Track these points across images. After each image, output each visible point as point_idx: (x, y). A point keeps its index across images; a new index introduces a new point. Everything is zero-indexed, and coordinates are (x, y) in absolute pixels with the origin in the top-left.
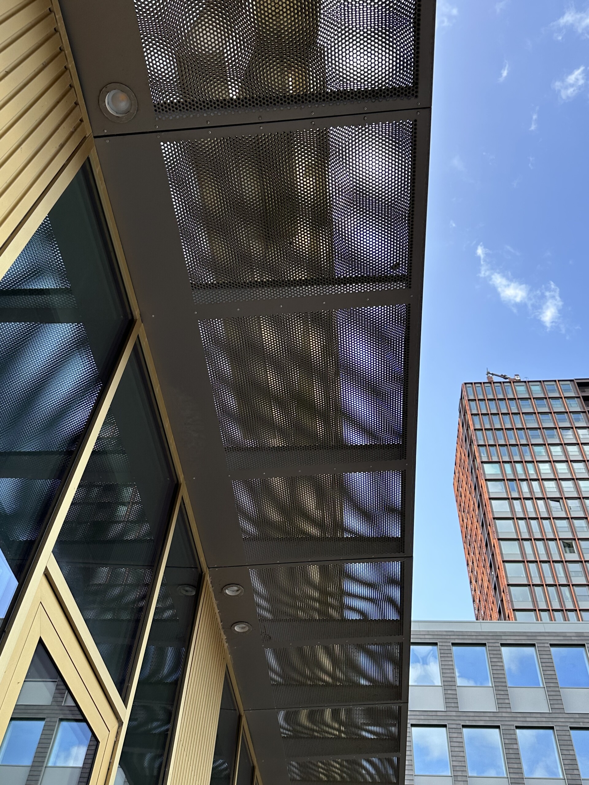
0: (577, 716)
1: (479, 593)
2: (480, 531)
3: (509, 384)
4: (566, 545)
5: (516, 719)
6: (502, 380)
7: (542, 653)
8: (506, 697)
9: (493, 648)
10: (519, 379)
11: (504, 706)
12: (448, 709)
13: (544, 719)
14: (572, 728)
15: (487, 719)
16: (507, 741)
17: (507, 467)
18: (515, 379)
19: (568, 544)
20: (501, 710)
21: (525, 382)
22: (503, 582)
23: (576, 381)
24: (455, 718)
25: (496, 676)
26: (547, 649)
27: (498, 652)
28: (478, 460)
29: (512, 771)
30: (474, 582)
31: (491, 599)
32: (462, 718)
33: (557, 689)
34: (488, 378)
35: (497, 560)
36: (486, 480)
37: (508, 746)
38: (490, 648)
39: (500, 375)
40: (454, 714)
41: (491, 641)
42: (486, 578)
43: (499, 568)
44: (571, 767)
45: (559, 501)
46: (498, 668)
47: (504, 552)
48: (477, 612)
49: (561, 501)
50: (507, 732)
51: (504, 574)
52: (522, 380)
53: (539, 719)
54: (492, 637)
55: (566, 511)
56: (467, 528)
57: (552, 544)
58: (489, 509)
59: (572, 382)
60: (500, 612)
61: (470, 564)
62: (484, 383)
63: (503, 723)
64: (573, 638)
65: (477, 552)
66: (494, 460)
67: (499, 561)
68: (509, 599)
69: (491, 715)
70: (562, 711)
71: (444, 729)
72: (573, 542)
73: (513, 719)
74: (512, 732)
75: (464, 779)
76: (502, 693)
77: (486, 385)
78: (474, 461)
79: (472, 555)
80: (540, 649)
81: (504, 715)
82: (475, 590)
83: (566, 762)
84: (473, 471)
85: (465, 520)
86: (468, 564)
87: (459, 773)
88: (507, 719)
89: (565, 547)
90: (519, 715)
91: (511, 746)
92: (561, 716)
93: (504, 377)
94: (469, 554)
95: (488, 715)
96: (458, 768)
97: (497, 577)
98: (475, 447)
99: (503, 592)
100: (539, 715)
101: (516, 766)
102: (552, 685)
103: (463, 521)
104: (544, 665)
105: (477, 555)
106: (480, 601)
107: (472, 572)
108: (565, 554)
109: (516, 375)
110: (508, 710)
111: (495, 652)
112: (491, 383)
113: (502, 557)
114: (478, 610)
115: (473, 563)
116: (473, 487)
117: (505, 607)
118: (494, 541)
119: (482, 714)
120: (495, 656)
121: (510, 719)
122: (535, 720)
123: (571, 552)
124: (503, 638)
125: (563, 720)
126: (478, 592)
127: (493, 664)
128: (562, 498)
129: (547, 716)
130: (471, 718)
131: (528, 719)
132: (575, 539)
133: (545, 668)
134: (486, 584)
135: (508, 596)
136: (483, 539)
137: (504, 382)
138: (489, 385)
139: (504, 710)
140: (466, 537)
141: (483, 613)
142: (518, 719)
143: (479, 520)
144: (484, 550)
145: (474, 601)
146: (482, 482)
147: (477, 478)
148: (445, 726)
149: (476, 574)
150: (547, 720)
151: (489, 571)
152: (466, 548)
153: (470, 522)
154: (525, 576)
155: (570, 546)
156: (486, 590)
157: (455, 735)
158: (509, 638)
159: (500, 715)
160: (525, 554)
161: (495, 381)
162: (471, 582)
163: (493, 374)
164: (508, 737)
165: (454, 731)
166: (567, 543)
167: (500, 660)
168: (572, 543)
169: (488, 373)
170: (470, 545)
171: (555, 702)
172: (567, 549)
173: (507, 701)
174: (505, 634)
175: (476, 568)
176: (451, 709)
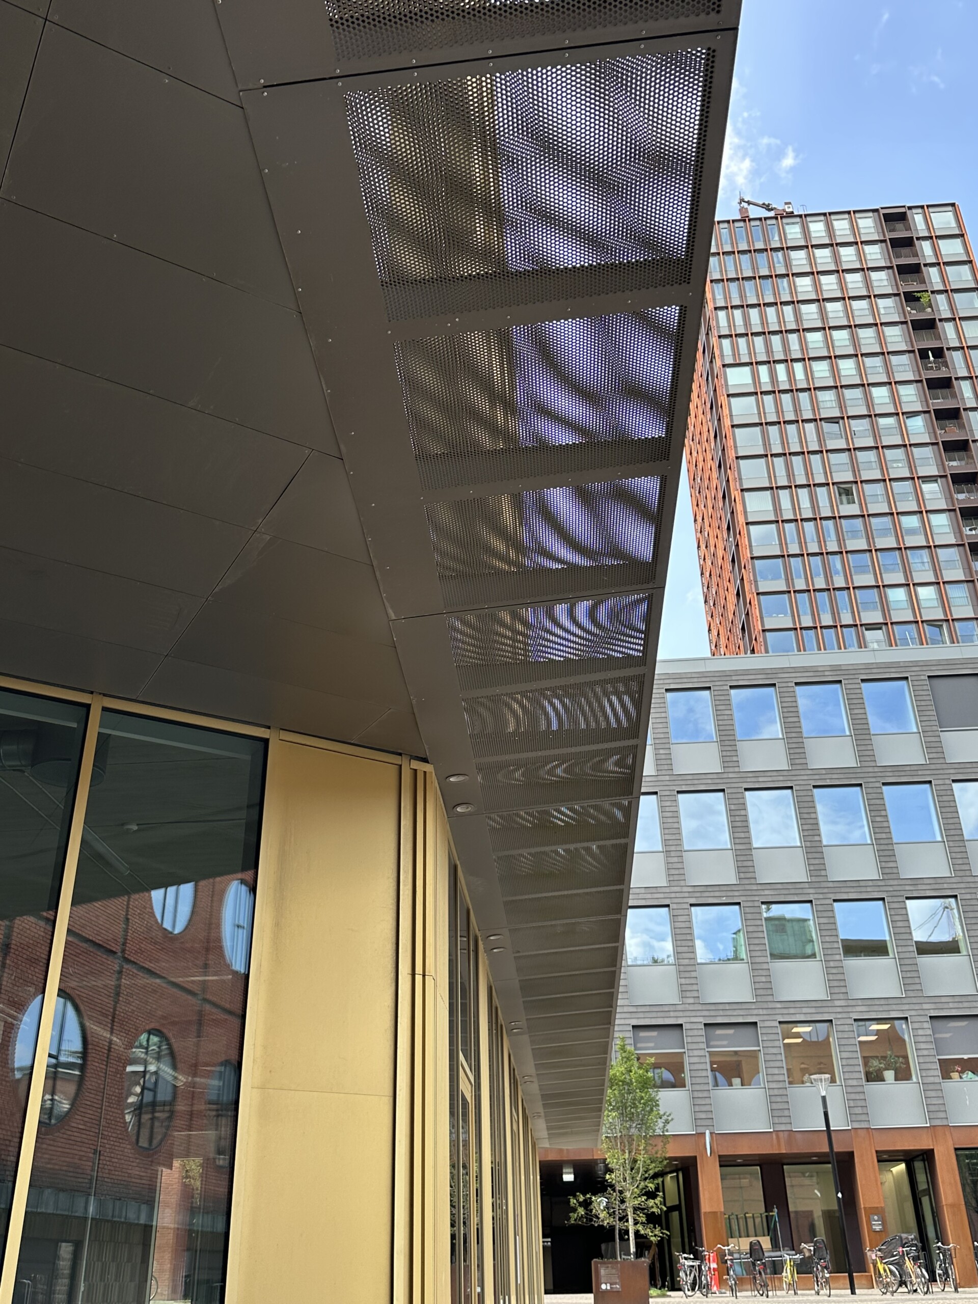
0: (824, 772)
1: (710, 564)
2: (715, 475)
3: (774, 222)
4: (842, 491)
5: (745, 780)
6: (764, 213)
7: (783, 695)
8: (733, 753)
9: (720, 693)
10: (791, 210)
11: (731, 764)
12: (660, 773)
13: (781, 778)
14: (815, 787)
15: (709, 781)
16: (733, 807)
17: (763, 370)
18: (784, 210)
19: (845, 491)
20: (727, 770)
21: (800, 216)
22: (746, 554)
23: (882, 212)
24: (667, 783)
25: (721, 728)
26: (792, 689)
27: (727, 698)
28: (718, 363)
29: (737, 841)
30: (703, 546)
31: (726, 575)
32: (677, 783)
33: (800, 740)
34: (742, 210)
35: (738, 522)
36: (728, 396)
37: (733, 813)
38: (716, 693)
39: (761, 203)
40: (667, 778)
41: (717, 683)
42: (720, 545)
43: (740, 534)
44: (811, 833)
45: (838, 423)
46: (726, 717)
47: (748, 510)
48: (705, 590)
49: (841, 421)
50: (734, 796)
51: (747, 543)
52: (796, 213)
53: (775, 779)
54: (719, 679)
55: (847, 439)
56: (696, 466)
57: (821, 492)
58: (730, 442)
59: (876, 214)
60: (738, 594)
61: (699, 519)
62: (734, 221)
63: (728, 785)
64: (827, 673)
65: (710, 505)
66: (743, 361)
67: (740, 523)
68: (752, 578)
69: (715, 776)
70: (804, 767)
71: (655, 796)
72: (854, 486)
73: (742, 780)
74: (739, 796)
75: (679, 854)
76: (730, 748)
77: (737, 224)
78: (711, 362)
79: (703, 508)
80: (782, 690)
81: (731, 775)
82: (704, 559)
83: (806, 827)
84: (710, 378)
85: (694, 454)
86: (695, 520)
87: (673, 848)
88: (734, 780)
89: (840, 495)
90: (750, 775)
91: (738, 813)
92: (803, 772)
93: (768, 207)
94: (697, 505)
95: (711, 776)
96: (671, 843)
97: (737, 545)
98: (714, 339)
99: (745, 568)
100: (775, 774)
101: (742, 835)
102: (794, 735)
103: (691, 453)
104: (785, 710)
105: (710, 510)
106: (710, 575)
107: (701, 532)
108: (840, 507)
109: (786, 203)
110: (736, 769)
111: (722, 698)
112: (745, 221)
113: (746, 517)
114: (708, 587)
115: (703, 519)
116: (709, 405)
117: (746, 590)
118: (735, 493)
119: (703, 776)
120: (722, 703)
121: (737, 780)
122: (769, 779)
123: (849, 503)
124: (734, 678)
125: (805, 778)
126: (709, 562)
127: (719, 713)
128: (843, 418)
129: (785, 773)
130: (689, 782)
131: (761, 779)
132: (856, 482)
133: (786, 715)
134: (720, 553)
135: (751, 574)
136: (719, 487)
137: (766, 219)
138: (742, 224)
139: (731, 770)
140: (694, 479)
141: (714, 593)
142: (749, 780)
143: (715, 457)
144: (721, 504)
145: (702, 574)
146: (723, 399)
147: (715, 390)
148: (656, 793)
149: (706, 536)
150: (785, 778)
151: (725, 536)
152: (693, 495)
153: (701, 459)
154: (777, 543)
155: (848, 492)
156: (720, 561)
157: (668, 804)
158: (742, 677)
159: (725, 776)
160: (781, 510)
161: (751, 217)
162: (699, 547)
163: (749, 203)
164: (735, 801)
165: (666, 798)
166: (844, 489)
167: (728, 707)
168: (851, 488)
169: (742, 200)
170: (699, 492)
171: (797, 756)
172: (844, 498)
173: (735, 759)
174: (736, 673)
175: (707, 528)
176: (664, 772)
